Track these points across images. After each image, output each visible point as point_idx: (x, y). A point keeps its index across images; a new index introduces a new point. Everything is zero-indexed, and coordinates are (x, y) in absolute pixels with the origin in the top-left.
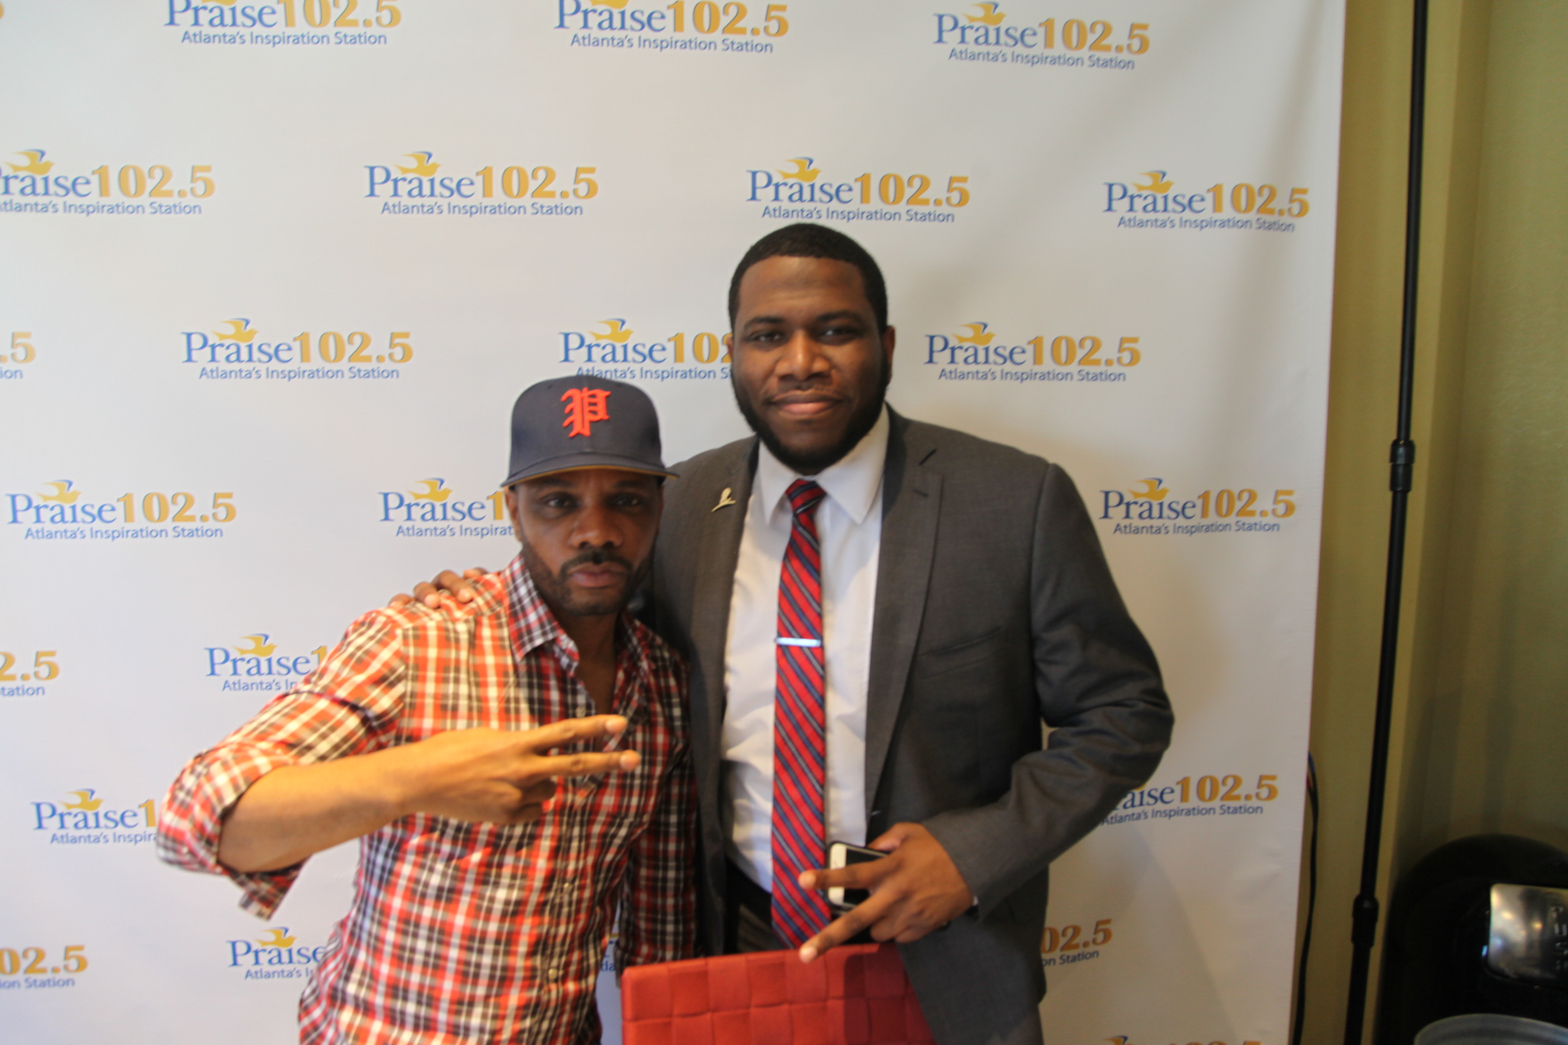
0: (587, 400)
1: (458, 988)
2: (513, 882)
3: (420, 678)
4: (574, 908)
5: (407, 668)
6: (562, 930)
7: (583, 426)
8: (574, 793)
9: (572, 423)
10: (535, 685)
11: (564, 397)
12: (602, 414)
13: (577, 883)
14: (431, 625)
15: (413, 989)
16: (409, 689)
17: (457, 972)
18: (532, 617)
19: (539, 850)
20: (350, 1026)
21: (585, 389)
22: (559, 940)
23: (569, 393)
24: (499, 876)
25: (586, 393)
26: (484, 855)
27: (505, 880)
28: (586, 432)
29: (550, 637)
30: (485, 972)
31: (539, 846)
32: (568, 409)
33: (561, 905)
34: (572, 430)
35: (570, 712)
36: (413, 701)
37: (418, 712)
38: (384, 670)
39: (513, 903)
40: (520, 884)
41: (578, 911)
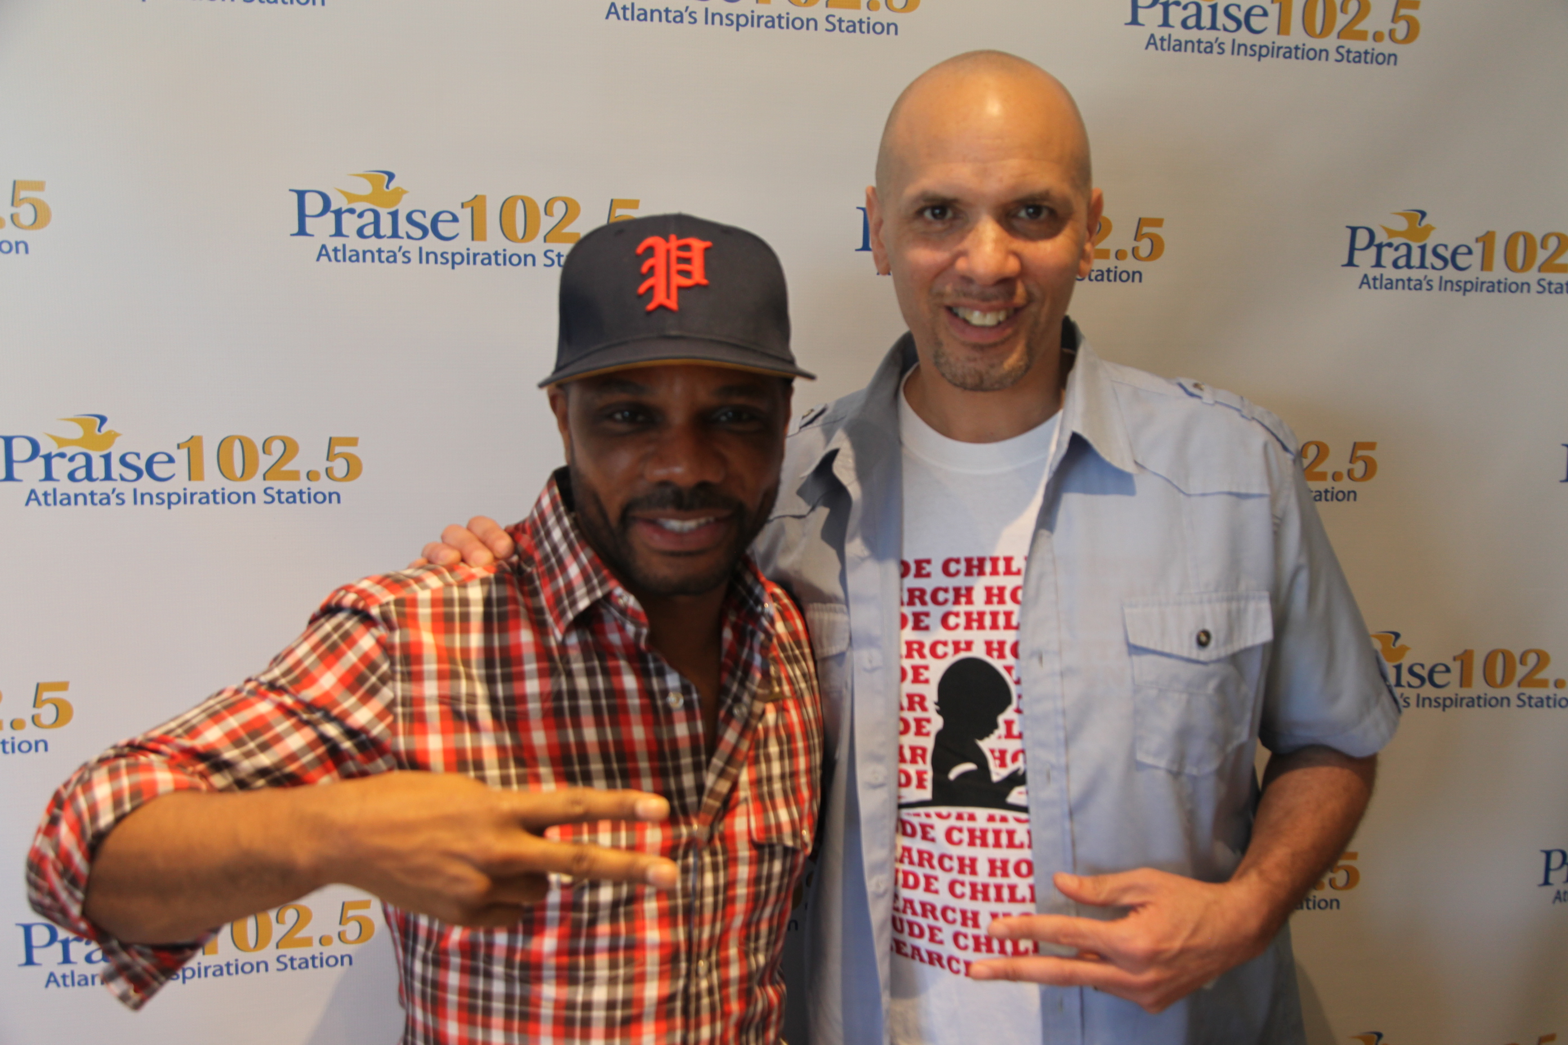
0: (674, 254)
2: (614, 973)
3: (413, 676)
4: (717, 997)
5: (393, 664)
7: (668, 296)
8: (689, 824)
9: (651, 288)
10: (598, 670)
11: (640, 249)
12: (698, 277)
13: (714, 958)
14: (424, 595)
16: (399, 693)
18: (574, 571)
19: (643, 918)
21: (673, 237)
23: (650, 241)
24: (590, 967)
25: (674, 242)
26: (560, 937)
27: (602, 972)
28: (672, 304)
29: (599, 593)
31: (643, 911)
32: (645, 269)
34: (651, 299)
35: (659, 703)
36: (408, 710)
37: (417, 726)
38: (362, 668)
39: (619, 1005)
40: (625, 974)
41: (725, 1000)
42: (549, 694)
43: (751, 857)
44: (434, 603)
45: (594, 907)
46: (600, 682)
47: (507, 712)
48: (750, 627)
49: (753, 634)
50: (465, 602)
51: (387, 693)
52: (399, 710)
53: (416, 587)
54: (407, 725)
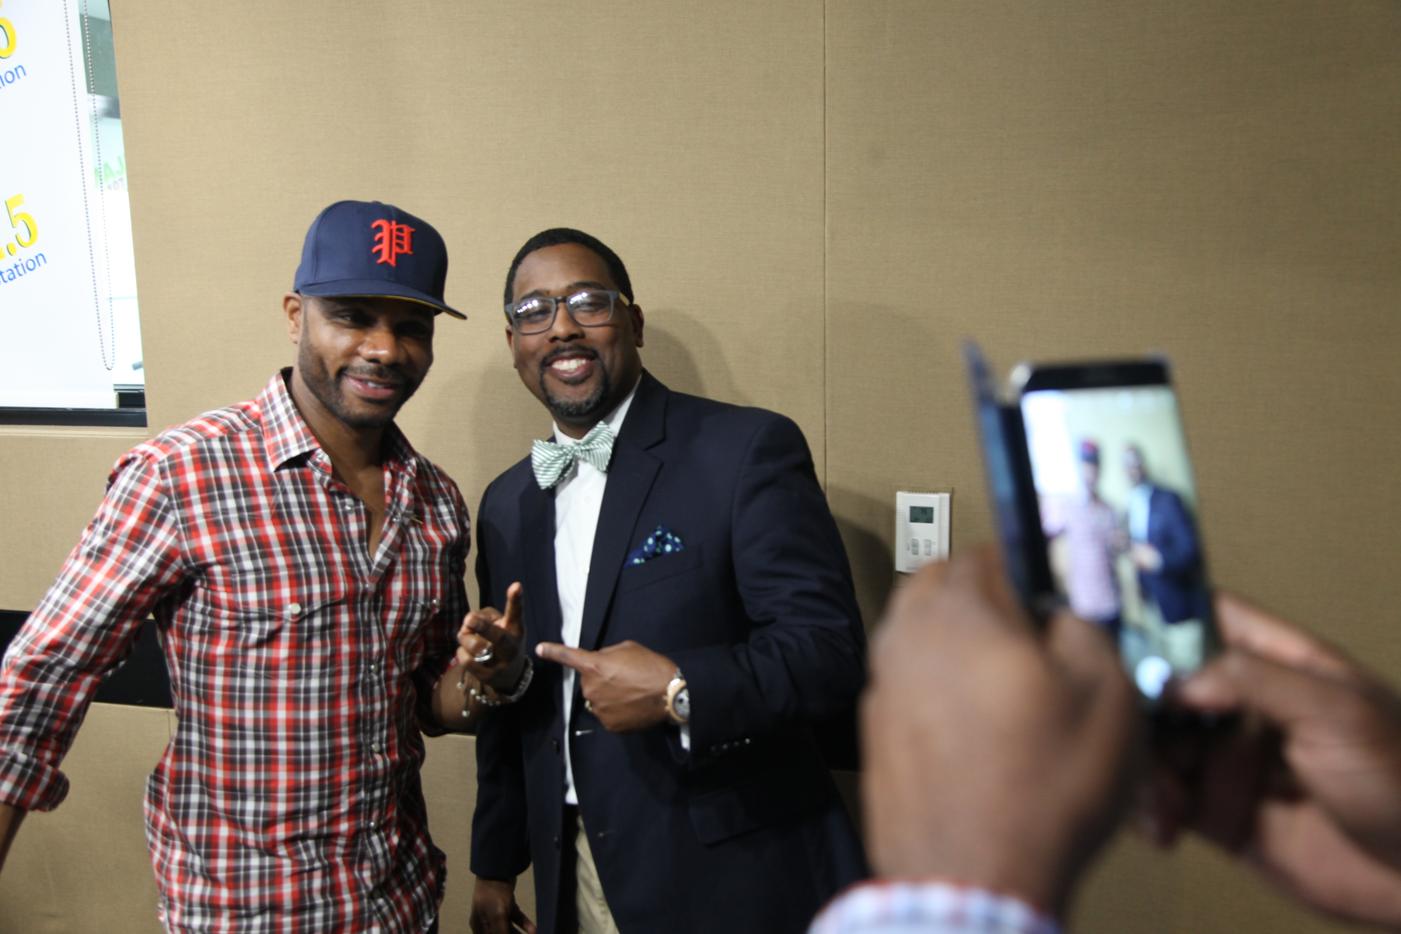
1: (293, 776)
2: (323, 671)
3: (185, 504)
4: (384, 685)
5: (170, 499)
6: (378, 706)
10: (302, 491)
14: (185, 450)
15: (250, 786)
16: (178, 516)
17: (289, 762)
18: (290, 432)
19: (340, 638)
20: (198, 837)
22: (376, 716)
24: (309, 668)
26: (290, 648)
27: (316, 670)
29: (306, 449)
30: (315, 757)
33: (372, 684)
35: (340, 510)
36: (186, 525)
37: (194, 534)
38: (150, 507)
39: (327, 690)
40: (330, 671)
41: (388, 687)
42: (274, 504)
43: (400, 607)
44: (193, 452)
45: (311, 629)
46: (303, 498)
47: (249, 516)
48: (401, 473)
49: (403, 477)
50: (211, 451)
51: (171, 518)
52: (180, 526)
53: (179, 445)
54: (188, 534)
